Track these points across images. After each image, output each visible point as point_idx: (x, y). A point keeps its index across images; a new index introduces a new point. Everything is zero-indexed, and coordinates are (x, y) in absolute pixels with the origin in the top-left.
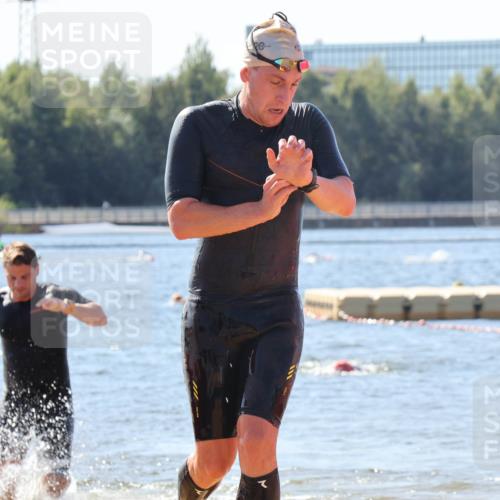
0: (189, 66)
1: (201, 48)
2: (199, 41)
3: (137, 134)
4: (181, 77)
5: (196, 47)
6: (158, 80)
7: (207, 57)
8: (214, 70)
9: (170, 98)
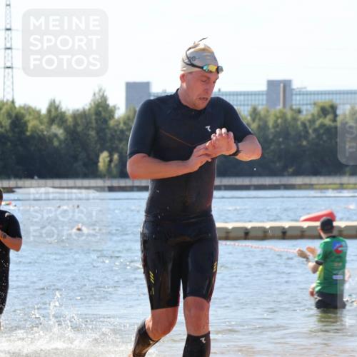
0: (95, 103)
1: (101, 94)
2: (100, 91)
3: (66, 139)
4: (89, 109)
5: (99, 94)
6: (78, 110)
7: (104, 99)
8: (108, 105)
9: (84, 120)
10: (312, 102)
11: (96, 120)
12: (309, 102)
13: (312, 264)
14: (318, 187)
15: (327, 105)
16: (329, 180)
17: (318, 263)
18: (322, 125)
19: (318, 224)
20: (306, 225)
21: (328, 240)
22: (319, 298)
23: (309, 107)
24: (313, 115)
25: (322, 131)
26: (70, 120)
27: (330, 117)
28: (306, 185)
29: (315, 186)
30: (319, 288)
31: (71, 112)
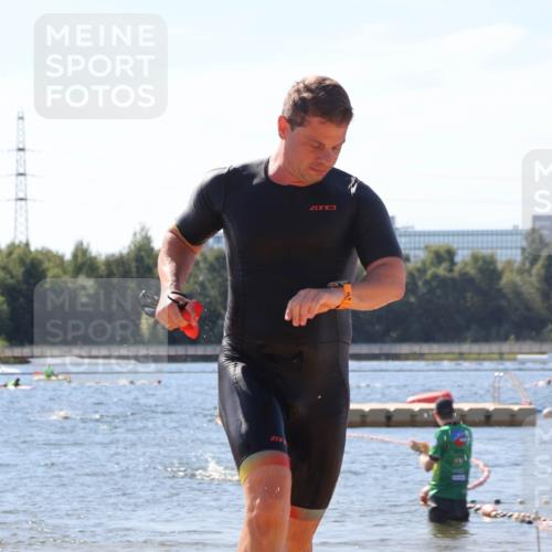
1: (144, 234)
2: (143, 229)
4: (128, 254)
6: (113, 255)
7: (147, 240)
8: (152, 249)
9: (121, 268)
10: (422, 246)
11: (138, 268)
12: (417, 245)
13: (424, 459)
14: (430, 357)
15: (442, 251)
16: (444, 348)
17: (433, 459)
18: (435, 276)
19: (433, 406)
20: (417, 407)
21: (446, 428)
22: (433, 505)
23: (417, 252)
24: (424, 263)
25: (434, 284)
26: (103, 268)
27: (445, 265)
28: (415, 354)
29: (427, 357)
30: (434, 491)
31: (103, 258)
